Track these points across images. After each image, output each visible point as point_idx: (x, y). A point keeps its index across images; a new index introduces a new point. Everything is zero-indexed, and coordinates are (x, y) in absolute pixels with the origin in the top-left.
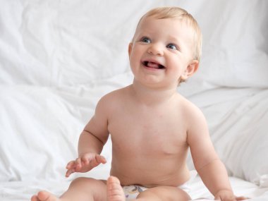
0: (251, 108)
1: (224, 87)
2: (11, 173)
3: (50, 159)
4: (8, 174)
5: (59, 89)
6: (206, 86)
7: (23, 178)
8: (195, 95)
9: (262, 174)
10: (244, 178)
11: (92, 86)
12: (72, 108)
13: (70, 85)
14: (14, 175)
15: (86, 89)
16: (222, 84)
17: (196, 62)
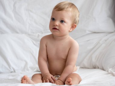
0: (106, 41)
1: (95, 33)
3: (26, 63)
4: (10, 70)
5: (29, 35)
6: (88, 32)
7: (16, 72)
8: (84, 36)
9: (110, 68)
10: (103, 69)
11: (42, 33)
12: (35, 42)
13: (34, 33)
14: (12, 70)
15: (40, 34)
16: (94, 31)
17: (75, 24)
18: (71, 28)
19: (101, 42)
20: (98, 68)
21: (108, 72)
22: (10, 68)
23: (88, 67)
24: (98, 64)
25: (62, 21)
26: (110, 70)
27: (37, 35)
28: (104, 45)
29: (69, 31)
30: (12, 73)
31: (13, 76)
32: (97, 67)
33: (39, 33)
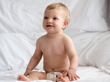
0: (99, 39)
1: (88, 32)
2: (8, 67)
3: (23, 61)
4: (8, 68)
5: (26, 34)
6: (81, 31)
7: (13, 69)
8: (77, 35)
9: (103, 66)
10: (96, 67)
11: (38, 32)
12: (31, 41)
13: (30, 32)
14: (9, 68)
15: (36, 34)
16: (88, 31)
17: (67, 21)
18: (64, 25)
19: (94, 41)
20: (92, 66)
21: (101, 69)
22: (7, 66)
23: (82, 65)
24: (91, 62)
25: (55, 19)
26: (103, 67)
27: (33, 34)
28: (97, 44)
29: (62, 28)
30: (9, 71)
31: (10, 73)
32: (90, 65)
33: (35, 32)
